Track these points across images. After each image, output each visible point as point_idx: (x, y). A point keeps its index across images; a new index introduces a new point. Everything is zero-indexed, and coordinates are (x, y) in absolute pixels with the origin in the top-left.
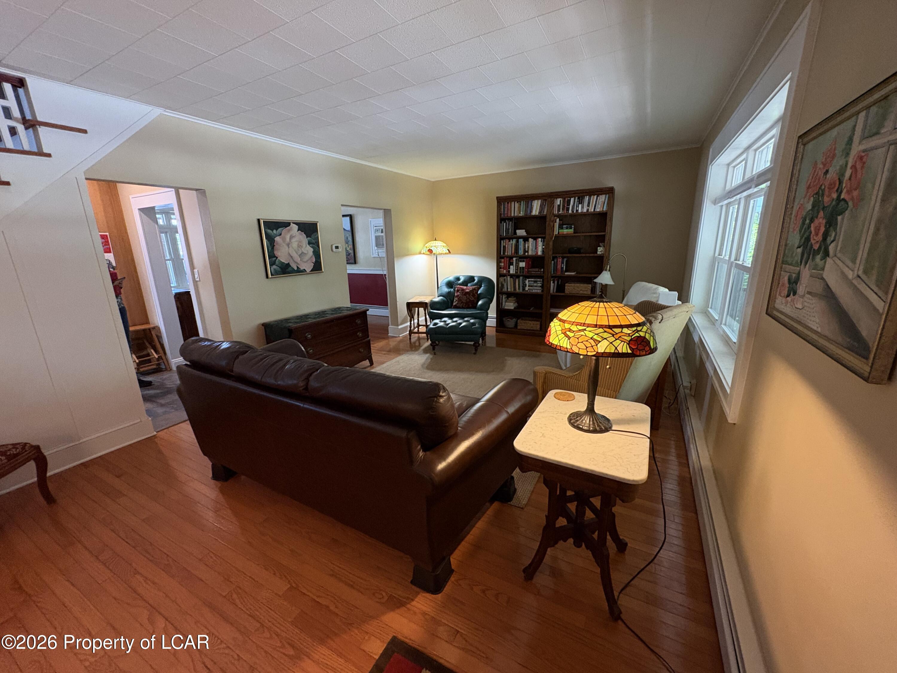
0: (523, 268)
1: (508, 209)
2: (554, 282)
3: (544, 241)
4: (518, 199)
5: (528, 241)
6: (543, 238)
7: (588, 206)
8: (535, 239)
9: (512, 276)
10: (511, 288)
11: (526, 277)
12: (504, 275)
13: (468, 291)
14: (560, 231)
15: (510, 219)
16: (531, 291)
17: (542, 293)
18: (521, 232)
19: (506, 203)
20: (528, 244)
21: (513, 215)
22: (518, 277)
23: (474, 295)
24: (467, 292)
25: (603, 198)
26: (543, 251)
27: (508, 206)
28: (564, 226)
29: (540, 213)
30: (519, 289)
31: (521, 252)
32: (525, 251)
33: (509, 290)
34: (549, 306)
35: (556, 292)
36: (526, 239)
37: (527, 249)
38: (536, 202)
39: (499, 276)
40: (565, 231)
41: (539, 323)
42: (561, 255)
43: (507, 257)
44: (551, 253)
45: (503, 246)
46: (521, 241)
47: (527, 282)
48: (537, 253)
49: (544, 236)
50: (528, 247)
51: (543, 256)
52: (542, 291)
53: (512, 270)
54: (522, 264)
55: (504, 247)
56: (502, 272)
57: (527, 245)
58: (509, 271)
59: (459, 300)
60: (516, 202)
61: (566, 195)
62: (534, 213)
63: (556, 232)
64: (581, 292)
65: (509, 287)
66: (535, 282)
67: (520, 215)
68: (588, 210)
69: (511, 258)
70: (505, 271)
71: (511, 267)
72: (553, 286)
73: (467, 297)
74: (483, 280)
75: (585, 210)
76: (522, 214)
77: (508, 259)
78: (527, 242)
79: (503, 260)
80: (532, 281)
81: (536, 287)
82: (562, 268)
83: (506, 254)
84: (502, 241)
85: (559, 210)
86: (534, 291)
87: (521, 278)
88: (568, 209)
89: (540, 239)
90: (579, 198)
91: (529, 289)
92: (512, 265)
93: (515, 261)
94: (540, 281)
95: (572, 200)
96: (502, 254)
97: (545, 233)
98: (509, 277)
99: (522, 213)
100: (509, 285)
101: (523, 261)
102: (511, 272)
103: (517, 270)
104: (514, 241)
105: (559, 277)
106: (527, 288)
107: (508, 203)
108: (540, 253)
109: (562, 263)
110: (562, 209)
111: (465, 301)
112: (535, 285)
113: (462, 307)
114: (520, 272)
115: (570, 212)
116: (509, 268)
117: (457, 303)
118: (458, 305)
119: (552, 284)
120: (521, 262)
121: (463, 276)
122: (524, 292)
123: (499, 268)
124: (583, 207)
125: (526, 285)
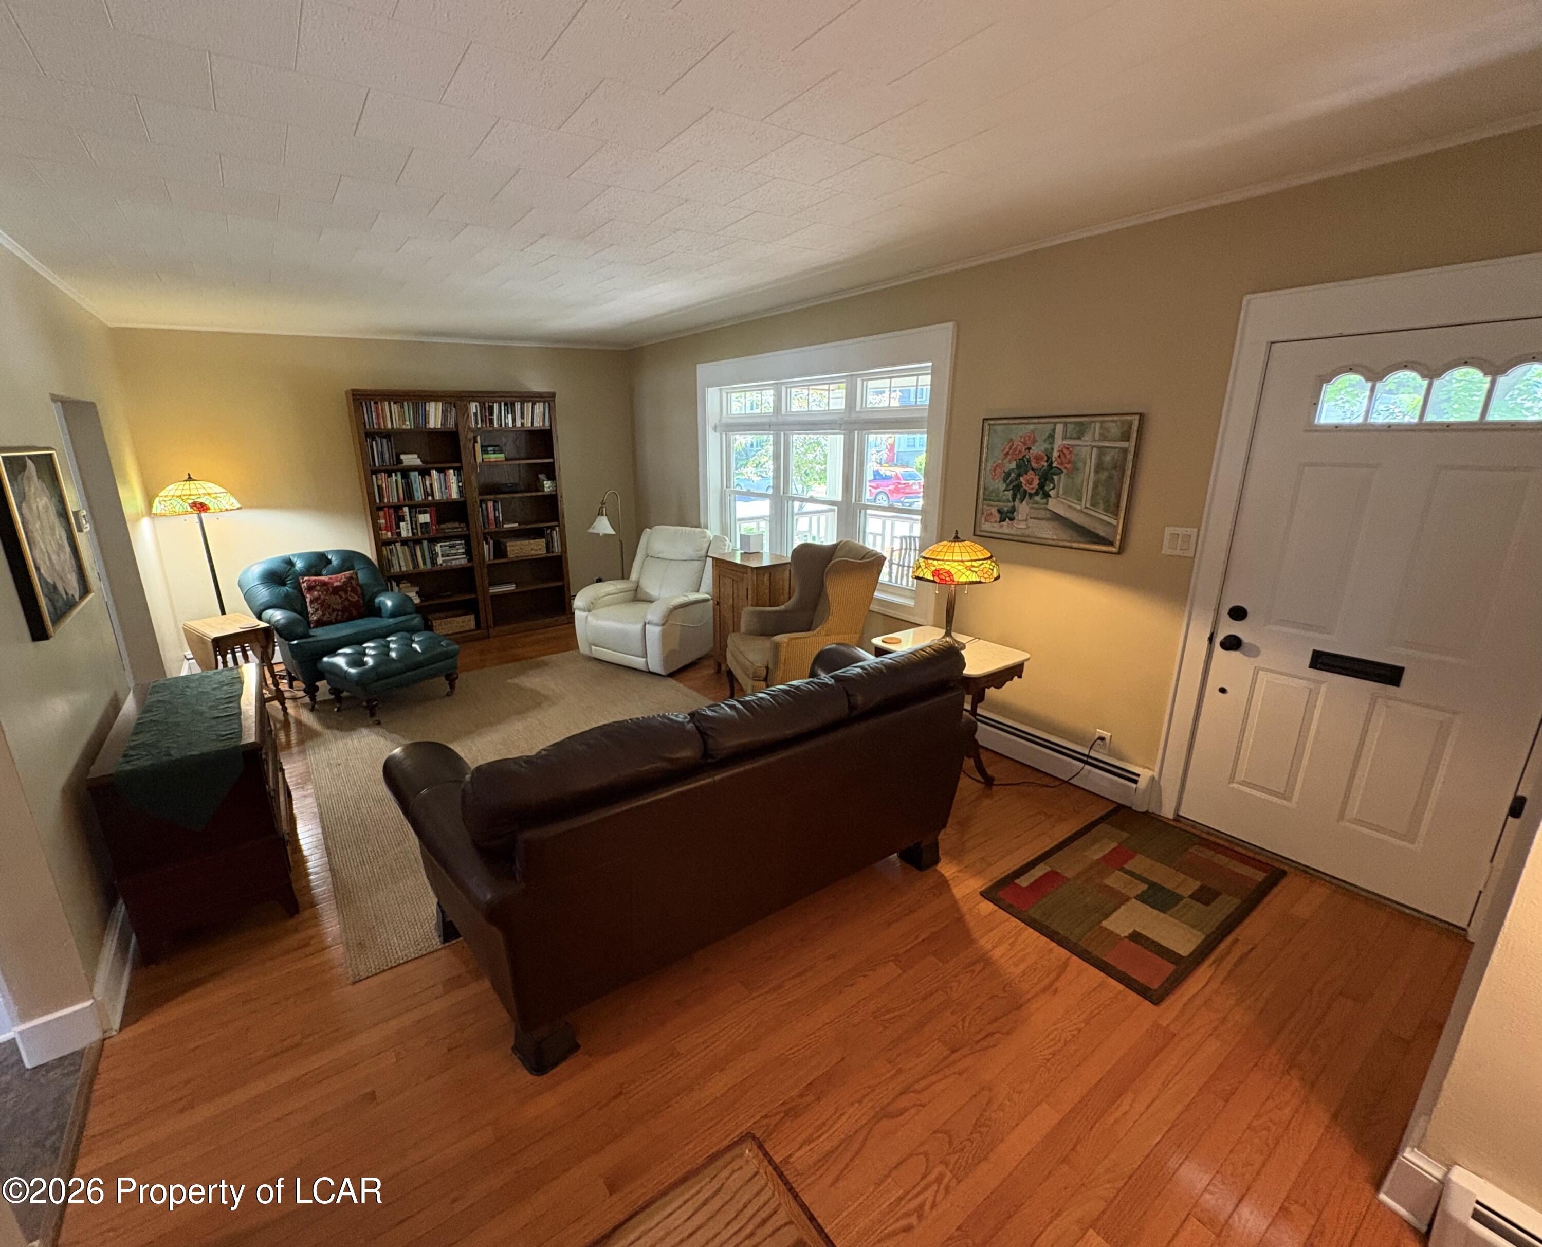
0: (426, 523)
1: (378, 415)
2: (487, 543)
3: (459, 475)
4: (397, 397)
5: (430, 475)
6: (458, 470)
7: (522, 417)
8: (440, 471)
9: (405, 542)
10: (407, 565)
11: (433, 541)
12: (387, 543)
13: (336, 584)
14: (485, 456)
15: (387, 435)
16: (449, 564)
17: (470, 565)
18: (411, 460)
19: (372, 403)
20: (431, 479)
21: (389, 426)
22: (418, 542)
23: (354, 590)
24: (337, 587)
25: (539, 408)
26: (461, 491)
27: (377, 409)
28: (490, 449)
29: (443, 424)
30: (425, 563)
31: (419, 496)
32: (426, 494)
33: (404, 569)
34: (487, 582)
35: (495, 557)
36: (424, 473)
37: (429, 490)
38: (433, 404)
39: (380, 544)
40: (493, 457)
41: (472, 617)
42: (492, 497)
43: (389, 507)
44: (476, 494)
45: (378, 486)
46: (415, 476)
47: (438, 548)
48: (450, 495)
49: (458, 465)
50: (431, 485)
51: (462, 499)
52: (469, 561)
53: (405, 530)
54: (424, 518)
55: (380, 488)
56: (384, 537)
57: (428, 483)
58: (399, 534)
59: (324, 605)
60: (392, 404)
61: (486, 399)
62: (432, 425)
63: (479, 460)
64: (533, 552)
65: (402, 564)
66: (451, 547)
67: (404, 427)
68: (522, 424)
69: (397, 508)
70: (389, 534)
71: (402, 524)
72: (487, 549)
73: (341, 597)
74: (350, 559)
75: (518, 424)
76: (408, 425)
77: (392, 511)
78: (427, 477)
79: (381, 513)
80: (445, 546)
81: (456, 554)
82: (496, 518)
83: (386, 500)
84: (374, 477)
85: (477, 423)
86: (454, 562)
87: (425, 543)
88: (491, 421)
89: (451, 471)
90: (506, 404)
91: (444, 561)
92: (404, 521)
93: (407, 514)
94: (461, 544)
95: (496, 406)
96: (378, 501)
97: (460, 461)
98: (398, 545)
99: (408, 423)
100: (401, 561)
101: (425, 512)
102: (404, 534)
103: (417, 528)
104: (397, 478)
105: (493, 535)
106: (440, 560)
107: (376, 403)
108: (455, 495)
109: (495, 510)
110: (482, 421)
111: (339, 607)
112: (454, 552)
113: (336, 619)
114: (422, 533)
115: (496, 425)
116: (398, 527)
117: (323, 615)
118: (325, 618)
119: (486, 547)
120: (420, 513)
121: (300, 556)
122: (435, 568)
123: (376, 529)
124: (514, 420)
125: (437, 554)
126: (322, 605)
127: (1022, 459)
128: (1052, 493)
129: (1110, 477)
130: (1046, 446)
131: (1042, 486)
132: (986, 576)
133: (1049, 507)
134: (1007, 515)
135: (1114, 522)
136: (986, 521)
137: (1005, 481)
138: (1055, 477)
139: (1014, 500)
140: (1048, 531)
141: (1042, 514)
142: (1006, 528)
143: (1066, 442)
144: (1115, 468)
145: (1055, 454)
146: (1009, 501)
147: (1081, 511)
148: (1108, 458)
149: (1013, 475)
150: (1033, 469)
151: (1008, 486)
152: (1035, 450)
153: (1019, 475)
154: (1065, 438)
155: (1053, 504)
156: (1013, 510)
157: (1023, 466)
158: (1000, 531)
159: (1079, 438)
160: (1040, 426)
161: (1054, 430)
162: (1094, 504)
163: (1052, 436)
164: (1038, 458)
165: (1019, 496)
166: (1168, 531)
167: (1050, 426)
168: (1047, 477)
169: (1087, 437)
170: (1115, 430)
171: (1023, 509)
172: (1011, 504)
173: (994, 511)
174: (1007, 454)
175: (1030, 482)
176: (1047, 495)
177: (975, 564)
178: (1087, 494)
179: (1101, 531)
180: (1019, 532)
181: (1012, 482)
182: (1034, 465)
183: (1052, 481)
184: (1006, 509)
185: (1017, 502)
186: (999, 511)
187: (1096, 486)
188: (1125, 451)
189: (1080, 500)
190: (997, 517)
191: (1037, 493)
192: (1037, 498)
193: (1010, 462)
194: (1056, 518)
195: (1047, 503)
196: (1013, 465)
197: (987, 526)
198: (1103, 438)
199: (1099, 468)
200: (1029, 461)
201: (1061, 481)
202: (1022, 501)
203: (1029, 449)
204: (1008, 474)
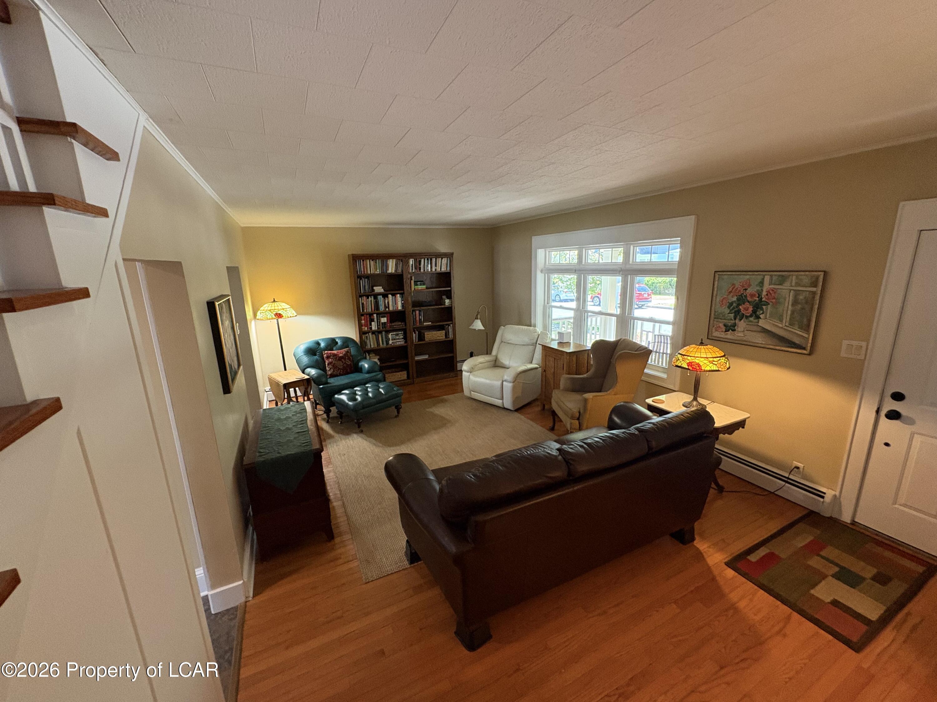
0: (385, 323)
1: (364, 267)
2: (415, 333)
3: (402, 297)
4: (373, 257)
5: (388, 297)
6: (402, 294)
7: (436, 266)
8: (393, 295)
9: (373, 333)
10: (374, 344)
11: (388, 332)
12: (365, 333)
13: (341, 355)
14: (416, 287)
15: (368, 277)
16: (395, 344)
17: (406, 344)
18: (379, 289)
19: (361, 261)
20: (388, 300)
21: (369, 272)
22: (380, 332)
23: (349, 359)
24: (341, 357)
25: (445, 261)
26: (403, 306)
27: (363, 264)
28: (418, 283)
29: (396, 271)
30: (383, 344)
31: (382, 308)
32: (386, 307)
33: (372, 347)
34: (414, 354)
35: (418, 341)
36: (385, 296)
37: (387, 305)
38: (391, 260)
39: (361, 333)
40: (420, 287)
41: (405, 372)
42: (418, 308)
43: (367, 314)
44: (410, 307)
45: (362, 303)
46: (380, 298)
47: (390, 336)
48: (398, 308)
49: (402, 292)
50: (388, 302)
51: (404, 310)
52: (406, 342)
53: (374, 326)
54: (384, 320)
55: (363, 304)
56: (364, 330)
57: (386, 301)
58: (371, 328)
59: (334, 367)
60: (371, 260)
61: (418, 256)
62: (390, 271)
63: (413, 289)
64: (438, 338)
65: (372, 344)
66: (397, 335)
67: (376, 272)
68: (436, 270)
69: (371, 315)
70: (366, 328)
71: (373, 323)
72: (415, 336)
73: (343, 362)
74: (347, 341)
75: (434, 270)
76: (378, 272)
77: (368, 316)
78: (386, 298)
79: (363, 318)
80: (394, 334)
81: (399, 339)
82: (420, 320)
83: (365, 311)
84: (360, 298)
85: (412, 270)
86: (398, 343)
87: (384, 333)
88: (420, 269)
89: (399, 295)
90: (428, 259)
91: (392, 343)
92: (373, 321)
93: (376, 317)
94: (402, 333)
95: (422, 260)
96: (361, 311)
97: (403, 290)
98: (370, 334)
99: (378, 270)
100: (371, 343)
101: (384, 317)
102: (373, 328)
103: (380, 325)
104: (371, 299)
105: (418, 328)
106: (391, 342)
107: (363, 261)
108: (400, 308)
109: (420, 315)
110: (415, 268)
111: (341, 367)
112: (397, 337)
113: (340, 373)
114: (382, 328)
115: (422, 270)
116: (371, 325)
117: (334, 371)
118: (335, 373)
119: (414, 335)
120: (382, 317)
121: (323, 340)
122: (388, 346)
123: (360, 326)
124: (431, 268)
125: (389, 339)
126: (333, 366)
127: (741, 296)
128: (761, 316)
129: (803, 309)
130: (758, 288)
131: (754, 312)
132: (722, 367)
133: (760, 324)
134: (730, 328)
135: (806, 336)
136: (716, 330)
137: (729, 307)
138: (764, 307)
139: (735, 319)
140: (759, 339)
141: (755, 328)
142: (729, 335)
143: (772, 286)
144: (807, 302)
145: (764, 293)
146: (731, 320)
147: (782, 328)
148: (801, 297)
149: (734, 305)
150: (748, 302)
151: (730, 311)
152: (749, 291)
153: (739, 305)
154: (770, 284)
155: (762, 323)
156: (735, 325)
157: (742, 299)
158: (726, 337)
159: (781, 284)
160: (754, 276)
161: (763, 279)
162: (791, 324)
163: (762, 283)
164: (752, 296)
165: (738, 317)
166: (845, 343)
167: (762, 277)
168: (758, 307)
169: (787, 285)
170: (806, 280)
171: (742, 325)
172: (734, 322)
173: (721, 325)
174: (730, 292)
175: (746, 309)
176: (758, 317)
177: (715, 359)
178: (787, 318)
179: (797, 340)
180: (738, 338)
181: (734, 308)
182: (749, 299)
183: (762, 309)
184: (730, 324)
185: (737, 321)
186: (725, 325)
187: (793, 312)
188: (814, 293)
189: (781, 321)
190: (724, 329)
191: (751, 316)
192: (751, 319)
193: (732, 297)
194: (765, 331)
195: (758, 322)
196: (735, 299)
197: (716, 334)
198: (798, 284)
199: (795, 302)
200: (746, 296)
201: (769, 309)
202: (740, 320)
203: (746, 289)
204: (731, 304)
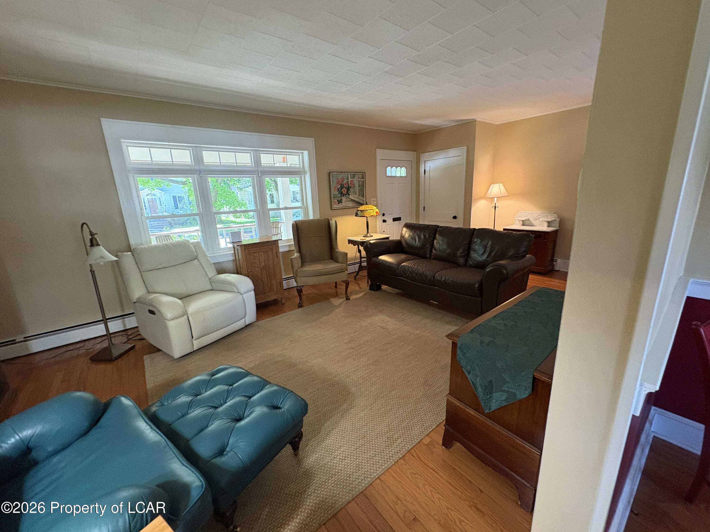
127: (341, 184)
128: (350, 193)
129: (361, 188)
130: (347, 180)
131: (347, 192)
133: (350, 197)
134: (340, 202)
135: (363, 199)
136: (335, 204)
137: (338, 191)
138: (350, 189)
139: (341, 197)
140: (350, 204)
141: (349, 200)
142: (340, 206)
143: (351, 179)
144: (362, 185)
145: (349, 183)
146: (339, 197)
147: (357, 198)
148: (360, 183)
149: (340, 189)
150: (345, 187)
151: (339, 192)
152: (344, 182)
153: (341, 189)
154: (351, 178)
155: (351, 197)
156: (341, 200)
157: (342, 187)
158: (339, 206)
159: (354, 178)
160: (345, 175)
161: (348, 176)
162: (359, 195)
163: (348, 178)
164: (346, 184)
165: (342, 195)
166: (372, 199)
167: (347, 175)
168: (348, 189)
169: (355, 178)
170: (361, 176)
171: (344, 199)
172: (340, 198)
173: (336, 201)
174: (337, 183)
175: (344, 191)
176: (349, 194)
178: (357, 194)
179: (362, 202)
180: (344, 206)
181: (340, 191)
182: (345, 186)
183: (350, 190)
184: (339, 200)
185: (342, 197)
186: (338, 201)
187: (359, 190)
188: (363, 181)
189: (356, 194)
190: (337, 203)
191: (346, 194)
192: (347, 195)
193: (339, 185)
194: (352, 200)
195: (349, 197)
196: (339, 186)
197: (335, 206)
198: (359, 178)
199: (359, 186)
200: (343, 185)
201: (351, 190)
202: (343, 196)
203: (343, 181)
204: (339, 189)
